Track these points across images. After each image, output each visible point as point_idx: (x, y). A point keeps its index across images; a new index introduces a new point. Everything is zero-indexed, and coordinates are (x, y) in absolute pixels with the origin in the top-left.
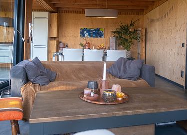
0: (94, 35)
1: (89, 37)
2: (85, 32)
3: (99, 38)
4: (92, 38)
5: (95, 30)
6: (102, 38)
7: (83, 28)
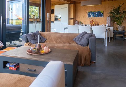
0: (96, 16)
1: (93, 17)
2: (91, 14)
3: (100, 18)
4: (96, 18)
5: (97, 12)
6: (102, 18)
7: (89, 11)
